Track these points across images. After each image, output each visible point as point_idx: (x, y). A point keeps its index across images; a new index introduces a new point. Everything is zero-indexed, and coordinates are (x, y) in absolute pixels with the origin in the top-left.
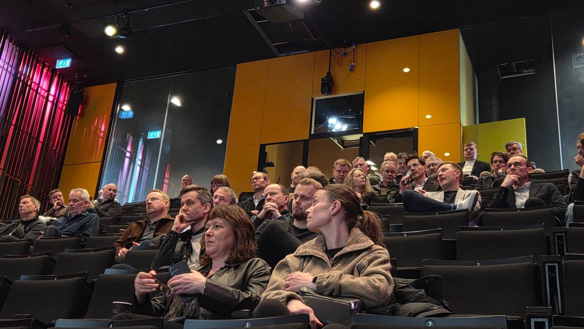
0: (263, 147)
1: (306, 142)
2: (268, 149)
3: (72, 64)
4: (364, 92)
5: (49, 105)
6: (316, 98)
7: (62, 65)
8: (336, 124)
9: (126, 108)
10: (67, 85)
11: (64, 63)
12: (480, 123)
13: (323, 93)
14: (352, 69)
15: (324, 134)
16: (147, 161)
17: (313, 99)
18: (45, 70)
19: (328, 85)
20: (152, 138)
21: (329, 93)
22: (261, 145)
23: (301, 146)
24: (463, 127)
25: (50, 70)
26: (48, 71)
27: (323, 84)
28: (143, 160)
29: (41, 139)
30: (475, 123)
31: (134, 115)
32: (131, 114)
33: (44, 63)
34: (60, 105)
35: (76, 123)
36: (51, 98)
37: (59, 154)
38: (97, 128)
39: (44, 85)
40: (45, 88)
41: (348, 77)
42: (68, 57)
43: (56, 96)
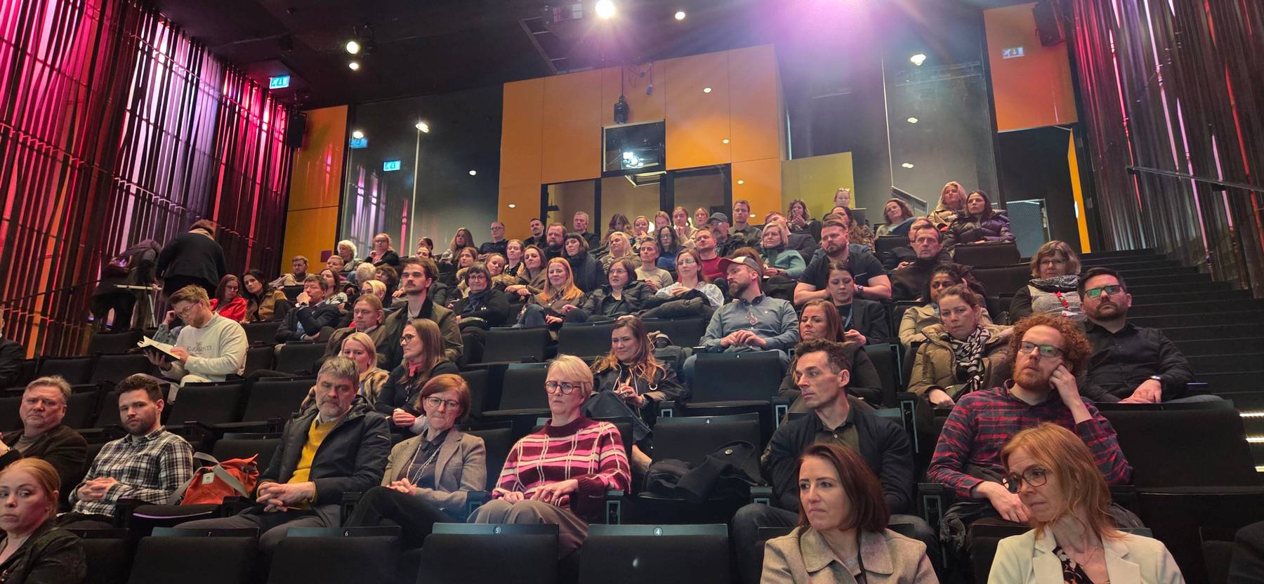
0: (544, 188)
1: (598, 182)
2: (551, 189)
3: (291, 82)
4: (665, 120)
5: (264, 135)
6: (605, 128)
7: (278, 85)
8: (631, 159)
9: (358, 134)
10: (283, 108)
11: (280, 82)
13: (616, 120)
14: (649, 92)
15: (618, 172)
16: (383, 199)
17: (603, 128)
18: (254, 91)
19: (622, 112)
20: (389, 170)
21: (625, 121)
22: (542, 185)
23: (592, 186)
24: (782, 162)
25: (260, 89)
26: (257, 91)
27: (617, 112)
28: (378, 198)
29: (258, 181)
31: (369, 144)
32: (364, 143)
33: (252, 81)
34: (276, 135)
35: (298, 155)
36: (265, 127)
37: (281, 196)
38: (324, 161)
39: (255, 110)
40: (257, 114)
41: (645, 101)
42: (285, 74)
43: (272, 125)
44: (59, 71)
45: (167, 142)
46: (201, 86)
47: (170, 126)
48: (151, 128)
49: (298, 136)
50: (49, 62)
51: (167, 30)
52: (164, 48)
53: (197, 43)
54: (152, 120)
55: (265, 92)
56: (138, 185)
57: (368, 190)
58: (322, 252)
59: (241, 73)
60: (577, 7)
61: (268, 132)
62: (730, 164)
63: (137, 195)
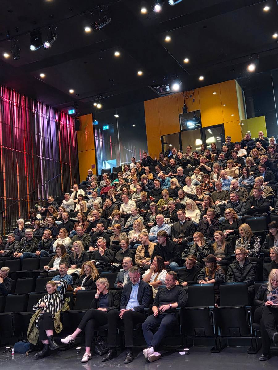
1: (180, 133)
2: (164, 137)
4: (200, 109)
6: (180, 114)
7: (71, 113)
8: (190, 125)
12: (248, 119)
13: (184, 113)
14: (194, 101)
15: (185, 130)
19: (185, 109)
20: (105, 129)
22: (161, 136)
24: (241, 121)
26: (64, 114)
27: (183, 110)
28: (102, 139)
30: (246, 119)
32: (97, 123)
33: (62, 112)
34: (71, 127)
35: (78, 133)
37: (76, 148)
40: (65, 122)
41: (192, 104)
42: (73, 109)
43: (70, 124)
44: (19, 128)
45: (46, 140)
46: (50, 119)
47: (46, 136)
48: (42, 137)
49: (78, 126)
50: (18, 127)
51: (40, 105)
52: (40, 112)
53: (48, 106)
54: (42, 135)
55: (67, 114)
56: (42, 156)
57: (98, 136)
58: (92, 165)
59: (59, 110)
60: (168, 87)
61: (69, 127)
62: (223, 124)
63: (42, 159)
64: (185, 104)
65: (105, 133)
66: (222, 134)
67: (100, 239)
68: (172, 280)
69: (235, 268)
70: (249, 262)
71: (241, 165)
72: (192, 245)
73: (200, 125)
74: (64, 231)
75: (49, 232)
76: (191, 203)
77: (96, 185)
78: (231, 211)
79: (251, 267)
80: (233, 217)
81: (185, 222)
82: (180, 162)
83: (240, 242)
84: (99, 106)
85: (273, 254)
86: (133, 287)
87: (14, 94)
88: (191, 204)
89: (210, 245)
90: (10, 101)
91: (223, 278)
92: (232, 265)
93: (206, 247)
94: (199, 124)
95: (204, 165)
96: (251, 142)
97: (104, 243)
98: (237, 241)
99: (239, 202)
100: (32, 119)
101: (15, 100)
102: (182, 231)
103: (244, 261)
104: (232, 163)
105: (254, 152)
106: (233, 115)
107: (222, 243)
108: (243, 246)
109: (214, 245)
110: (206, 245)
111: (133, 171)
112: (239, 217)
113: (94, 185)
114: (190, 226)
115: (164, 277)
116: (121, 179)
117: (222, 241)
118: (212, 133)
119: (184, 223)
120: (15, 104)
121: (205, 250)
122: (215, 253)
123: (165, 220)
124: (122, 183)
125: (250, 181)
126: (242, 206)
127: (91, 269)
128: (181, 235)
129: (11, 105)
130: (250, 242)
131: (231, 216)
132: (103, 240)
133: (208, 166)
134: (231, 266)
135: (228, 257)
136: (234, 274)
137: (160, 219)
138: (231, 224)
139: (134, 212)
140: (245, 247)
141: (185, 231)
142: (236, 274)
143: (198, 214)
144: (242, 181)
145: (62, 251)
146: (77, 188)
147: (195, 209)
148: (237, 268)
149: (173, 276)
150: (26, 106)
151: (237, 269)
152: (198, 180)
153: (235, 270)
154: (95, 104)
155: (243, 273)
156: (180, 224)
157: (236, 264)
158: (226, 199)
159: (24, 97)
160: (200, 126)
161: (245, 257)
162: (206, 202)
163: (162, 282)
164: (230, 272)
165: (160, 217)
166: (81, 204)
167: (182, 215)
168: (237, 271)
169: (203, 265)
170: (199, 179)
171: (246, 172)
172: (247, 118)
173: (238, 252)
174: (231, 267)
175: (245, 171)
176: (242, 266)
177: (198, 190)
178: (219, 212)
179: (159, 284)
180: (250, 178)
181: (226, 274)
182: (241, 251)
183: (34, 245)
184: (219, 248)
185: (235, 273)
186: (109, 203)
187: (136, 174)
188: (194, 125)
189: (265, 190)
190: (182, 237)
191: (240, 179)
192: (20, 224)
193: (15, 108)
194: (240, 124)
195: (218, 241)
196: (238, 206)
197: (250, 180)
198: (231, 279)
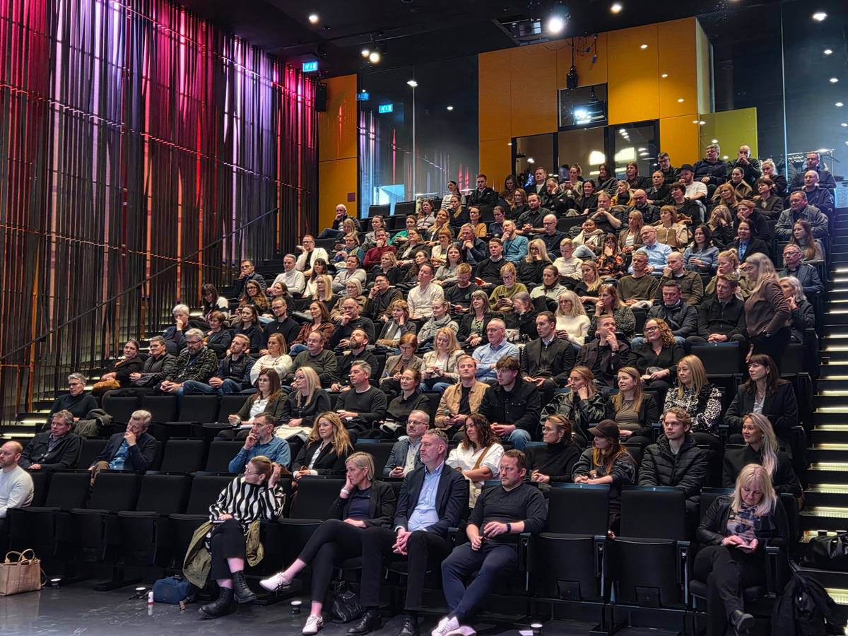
0: (514, 141)
1: (555, 135)
2: (519, 141)
3: (319, 67)
4: (607, 81)
5: (299, 105)
6: (560, 90)
8: (582, 116)
11: (311, 67)
12: (716, 111)
14: (594, 61)
15: (569, 126)
17: (558, 91)
19: (573, 80)
21: (575, 87)
22: (512, 139)
23: (551, 137)
24: (700, 114)
26: (293, 72)
30: (711, 112)
33: (289, 66)
34: (306, 102)
36: (299, 99)
39: (293, 88)
40: (294, 90)
41: (591, 68)
42: (314, 61)
43: (304, 95)
44: (188, 97)
45: (248, 127)
46: (261, 80)
47: (248, 118)
48: (239, 121)
49: (322, 102)
50: (186, 94)
51: (240, 45)
52: (239, 61)
53: (256, 50)
54: (239, 116)
55: (298, 70)
56: (237, 165)
57: (367, 128)
58: (349, 194)
59: (283, 61)
60: (537, 25)
61: (302, 102)
62: (658, 120)
63: (237, 172)
64: (573, 66)
65: (382, 120)
66: (654, 145)
67: (356, 364)
68: (516, 468)
69: (660, 454)
70: (694, 442)
71: (692, 219)
72: (565, 394)
73: (604, 119)
74: (279, 340)
75: (244, 341)
76: (572, 299)
77: (355, 240)
78: (659, 324)
79: (696, 454)
80: (662, 338)
81: (553, 342)
82: (551, 202)
83: (676, 396)
84: (375, 58)
85: (750, 428)
86: (426, 478)
87: (183, 15)
88: (571, 301)
89: (606, 398)
90: (171, 32)
91: (629, 474)
92: (653, 447)
93: (597, 402)
94: (602, 117)
95: (605, 212)
96: (720, 166)
97: (365, 373)
98: (668, 394)
99: (681, 305)
100: (219, 76)
101: (182, 32)
102: (545, 362)
103: (682, 441)
104: (672, 213)
105: (725, 191)
106: (681, 100)
107: (636, 396)
108: (683, 404)
109: (616, 399)
110: (597, 398)
111: (443, 215)
112: (677, 339)
113: (351, 241)
114: (563, 350)
115: (496, 460)
116: (414, 232)
117: (634, 390)
118: (629, 140)
119: (550, 344)
120: (182, 40)
121: (594, 408)
122: (617, 415)
123: (508, 335)
124: (416, 241)
125: (709, 259)
126: (685, 316)
127: (335, 430)
128: (542, 370)
129: (173, 41)
130: (698, 397)
131: (659, 335)
132: (364, 366)
133: (615, 216)
134: (652, 450)
135: (645, 429)
136: (655, 468)
137: (496, 330)
138: (658, 354)
139: (439, 310)
140: (685, 407)
141: (552, 361)
142: (661, 468)
143: (584, 326)
144: (691, 256)
145: (270, 383)
146: (312, 245)
147: (579, 313)
148: (664, 454)
149: (516, 460)
150: (207, 47)
151: (664, 456)
152: (591, 248)
153: (658, 459)
154: (365, 53)
155: (677, 467)
156: (543, 344)
157: (662, 444)
158: (651, 295)
159: (204, 25)
160: (605, 121)
161: (686, 430)
162: (605, 298)
163: (493, 470)
164: (648, 463)
165: (497, 326)
166: (318, 282)
167: (547, 324)
168: (664, 462)
169: (588, 440)
170: (593, 246)
171: (701, 236)
172: (714, 110)
173: (670, 417)
174: (650, 453)
175: (700, 234)
176: (676, 451)
177: (587, 270)
178: (633, 324)
179: (485, 475)
180: (710, 251)
181: (638, 466)
182: (677, 417)
183: (207, 365)
184: (627, 406)
185: (658, 466)
186: (384, 284)
187: (448, 222)
188: (590, 117)
189: (742, 280)
190: (543, 375)
191: (687, 251)
192: (180, 315)
193: (182, 47)
194: (696, 122)
195: (626, 391)
196: (677, 314)
197: (711, 256)
198: (649, 478)
